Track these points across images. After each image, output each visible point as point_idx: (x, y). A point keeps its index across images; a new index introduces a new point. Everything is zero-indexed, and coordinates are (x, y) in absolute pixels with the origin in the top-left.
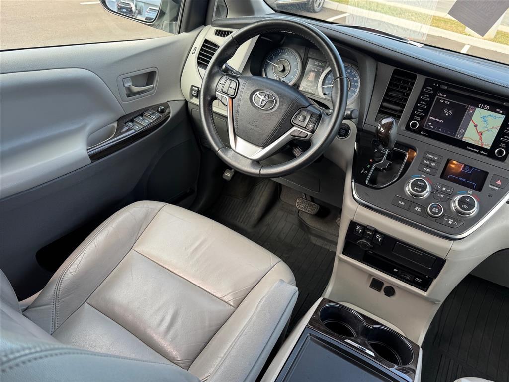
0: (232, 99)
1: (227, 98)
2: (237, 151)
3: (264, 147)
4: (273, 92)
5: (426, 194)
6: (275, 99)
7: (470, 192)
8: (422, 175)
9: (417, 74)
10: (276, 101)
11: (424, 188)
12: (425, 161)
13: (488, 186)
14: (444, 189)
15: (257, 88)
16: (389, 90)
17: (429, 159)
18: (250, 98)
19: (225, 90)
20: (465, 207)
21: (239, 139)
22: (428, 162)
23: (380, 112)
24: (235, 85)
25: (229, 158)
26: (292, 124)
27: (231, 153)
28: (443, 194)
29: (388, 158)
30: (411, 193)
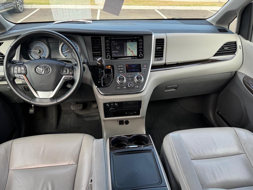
0: (25, 75)
1: (22, 75)
2: (40, 98)
3: (53, 90)
4: (45, 65)
5: (125, 81)
6: (48, 68)
7: (138, 73)
8: (121, 74)
9: (101, 37)
10: (49, 68)
11: (123, 79)
12: (119, 69)
13: (143, 69)
14: (130, 76)
15: (36, 66)
16: (93, 46)
17: (120, 68)
18: (35, 72)
19: (19, 72)
20: (139, 79)
21: (38, 92)
22: (120, 69)
23: (94, 56)
24: (24, 68)
25: (38, 102)
26: (61, 75)
27: (38, 100)
28: (130, 78)
29: (105, 73)
30: (120, 83)
